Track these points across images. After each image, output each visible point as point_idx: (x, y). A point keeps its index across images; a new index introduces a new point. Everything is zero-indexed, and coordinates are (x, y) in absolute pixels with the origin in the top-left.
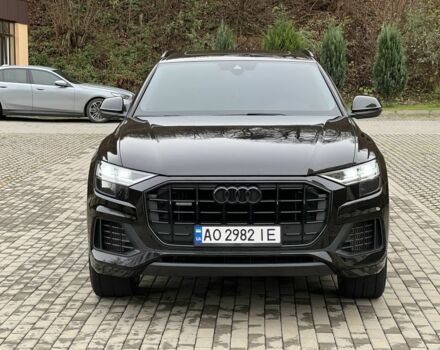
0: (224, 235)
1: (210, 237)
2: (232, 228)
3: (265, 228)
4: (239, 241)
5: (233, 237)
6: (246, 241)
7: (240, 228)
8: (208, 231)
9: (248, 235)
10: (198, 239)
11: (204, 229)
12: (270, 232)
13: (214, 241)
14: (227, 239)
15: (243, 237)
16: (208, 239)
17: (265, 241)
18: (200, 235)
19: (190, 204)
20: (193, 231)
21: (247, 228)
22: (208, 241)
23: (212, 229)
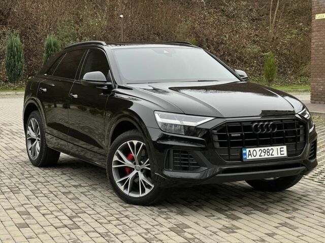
0: (259, 153)
1: (251, 155)
2: (262, 149)
3: (279, 147)
4: (266, 156)
5: (263, 154)
6: (270, 156)
7: (266, 148)
8: (250, 151)
9: (271, 152)
10: (244, 157)
11: (248, 150)
12: (282, 150)
13: (253, 158)
14: (260, 156)
15: (268, 154)
16: (250, 156)
17: (279, 155)
18: (245, 154)
19: (239, 135)
20: (241, 152)
21: (270, 148)
22: (250, 158)
23: (252, 150)
